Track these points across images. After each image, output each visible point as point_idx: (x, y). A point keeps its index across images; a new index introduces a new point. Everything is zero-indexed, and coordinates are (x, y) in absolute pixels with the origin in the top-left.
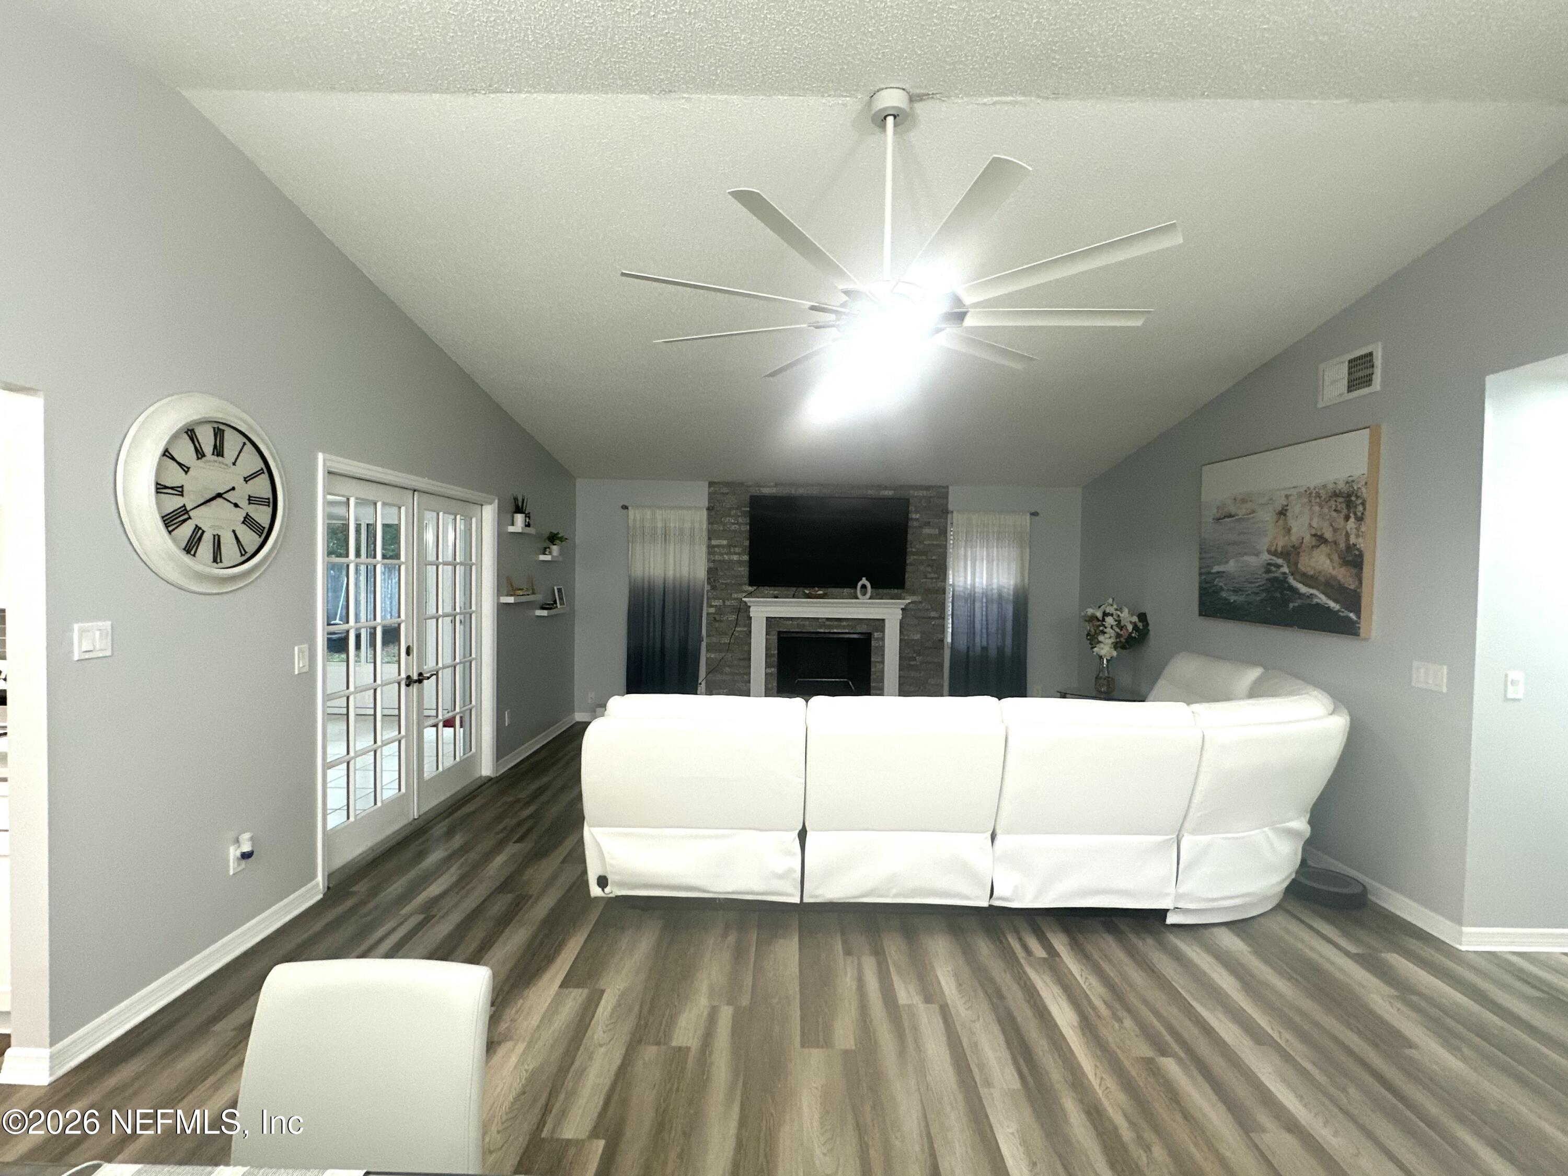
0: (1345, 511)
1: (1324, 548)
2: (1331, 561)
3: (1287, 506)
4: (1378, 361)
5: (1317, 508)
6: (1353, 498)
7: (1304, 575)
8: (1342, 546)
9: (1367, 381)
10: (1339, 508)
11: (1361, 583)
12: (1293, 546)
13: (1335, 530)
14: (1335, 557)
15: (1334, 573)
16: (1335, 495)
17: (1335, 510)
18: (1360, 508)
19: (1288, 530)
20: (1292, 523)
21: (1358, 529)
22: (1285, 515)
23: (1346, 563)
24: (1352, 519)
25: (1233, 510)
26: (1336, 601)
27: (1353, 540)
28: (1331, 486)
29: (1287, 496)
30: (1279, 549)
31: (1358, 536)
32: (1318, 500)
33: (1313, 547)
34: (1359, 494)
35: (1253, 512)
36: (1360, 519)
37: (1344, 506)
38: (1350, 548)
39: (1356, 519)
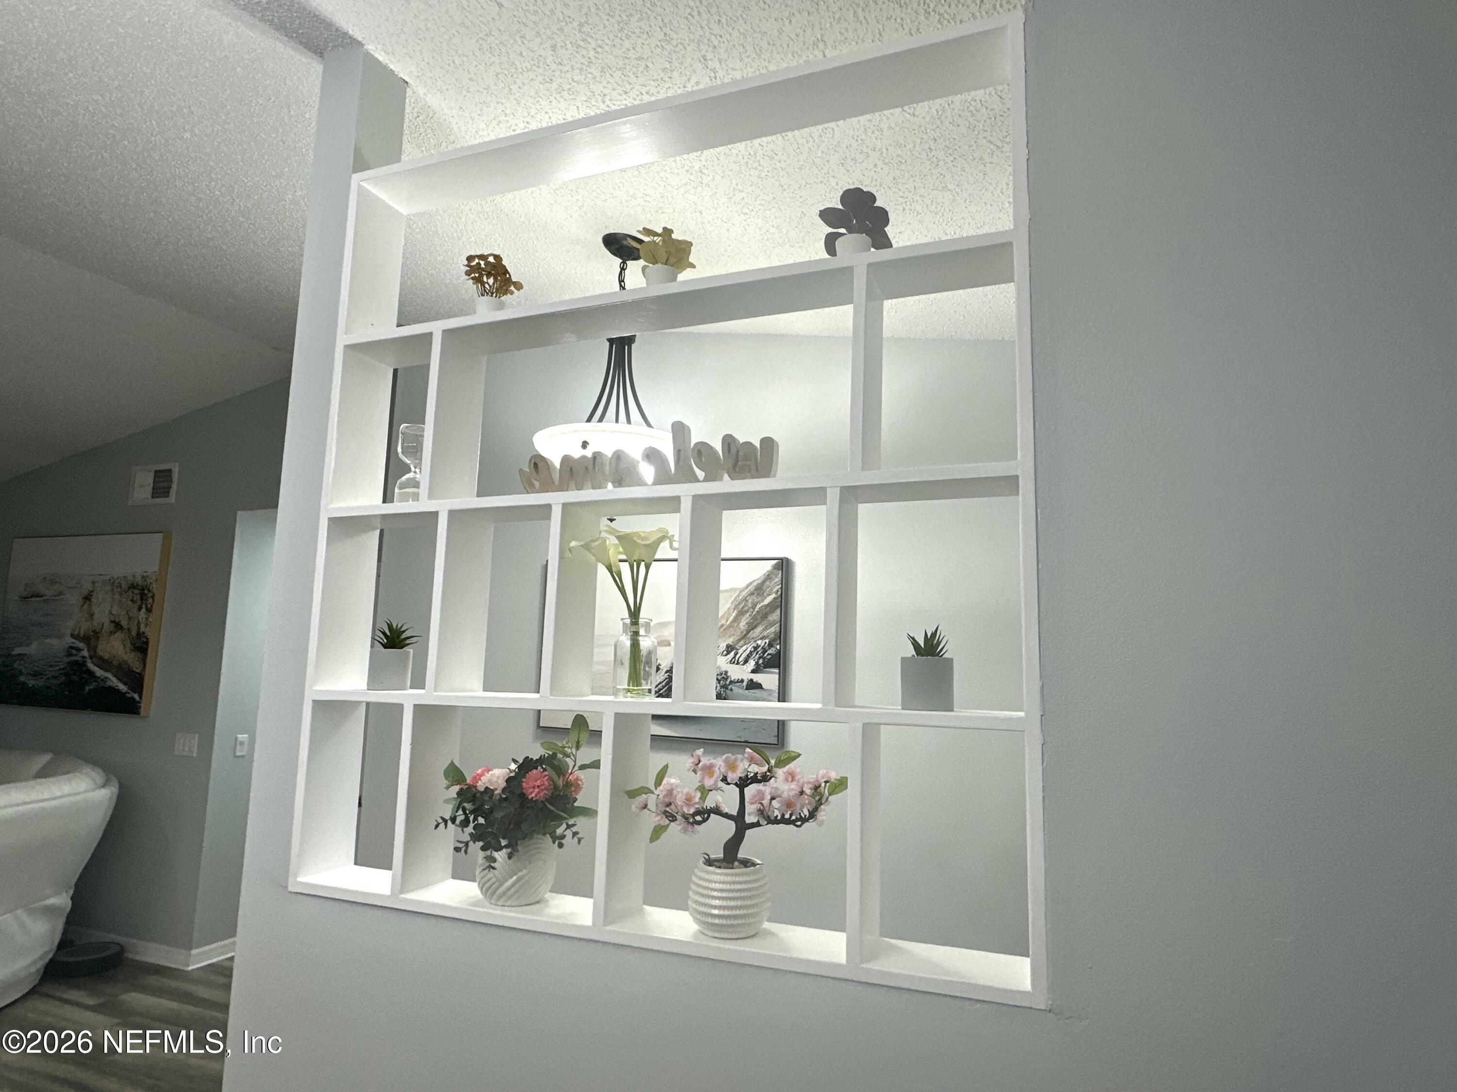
0: (139, 602)
1: (119, 635)
2: (124, 646)
3: (92, 592)
4: (175, 477)
5: (117, 597)
6: (146, 592)
7: (101, 658)
8: (134, 633)
9: (166, 493)
10: (135, 599)
11: (145, 666)
12: (94, 631)
13: (130, 619)
14: (128, 644)
15: (126, 658)
16: (133, 586)
17: (132, 600)
18: (151, 601)
19: (92, 615)
20: (96, 610)
21: (147, 619)
22: (90, 600)
23: (135, 649)
24: (144, 610)
25: (41, 589)
26: (125, 684)
27: (142, 629)
28: (130, 578)
29: (93, 583)
30: (82, 633)
31: (146, 625)
32: (119, 590)
33: (111, 632)
34: (151, 588)
35: (61, 594)
36: (149, 610)
37: (138, 597)
38: (140, 635)
39: (146, 610)
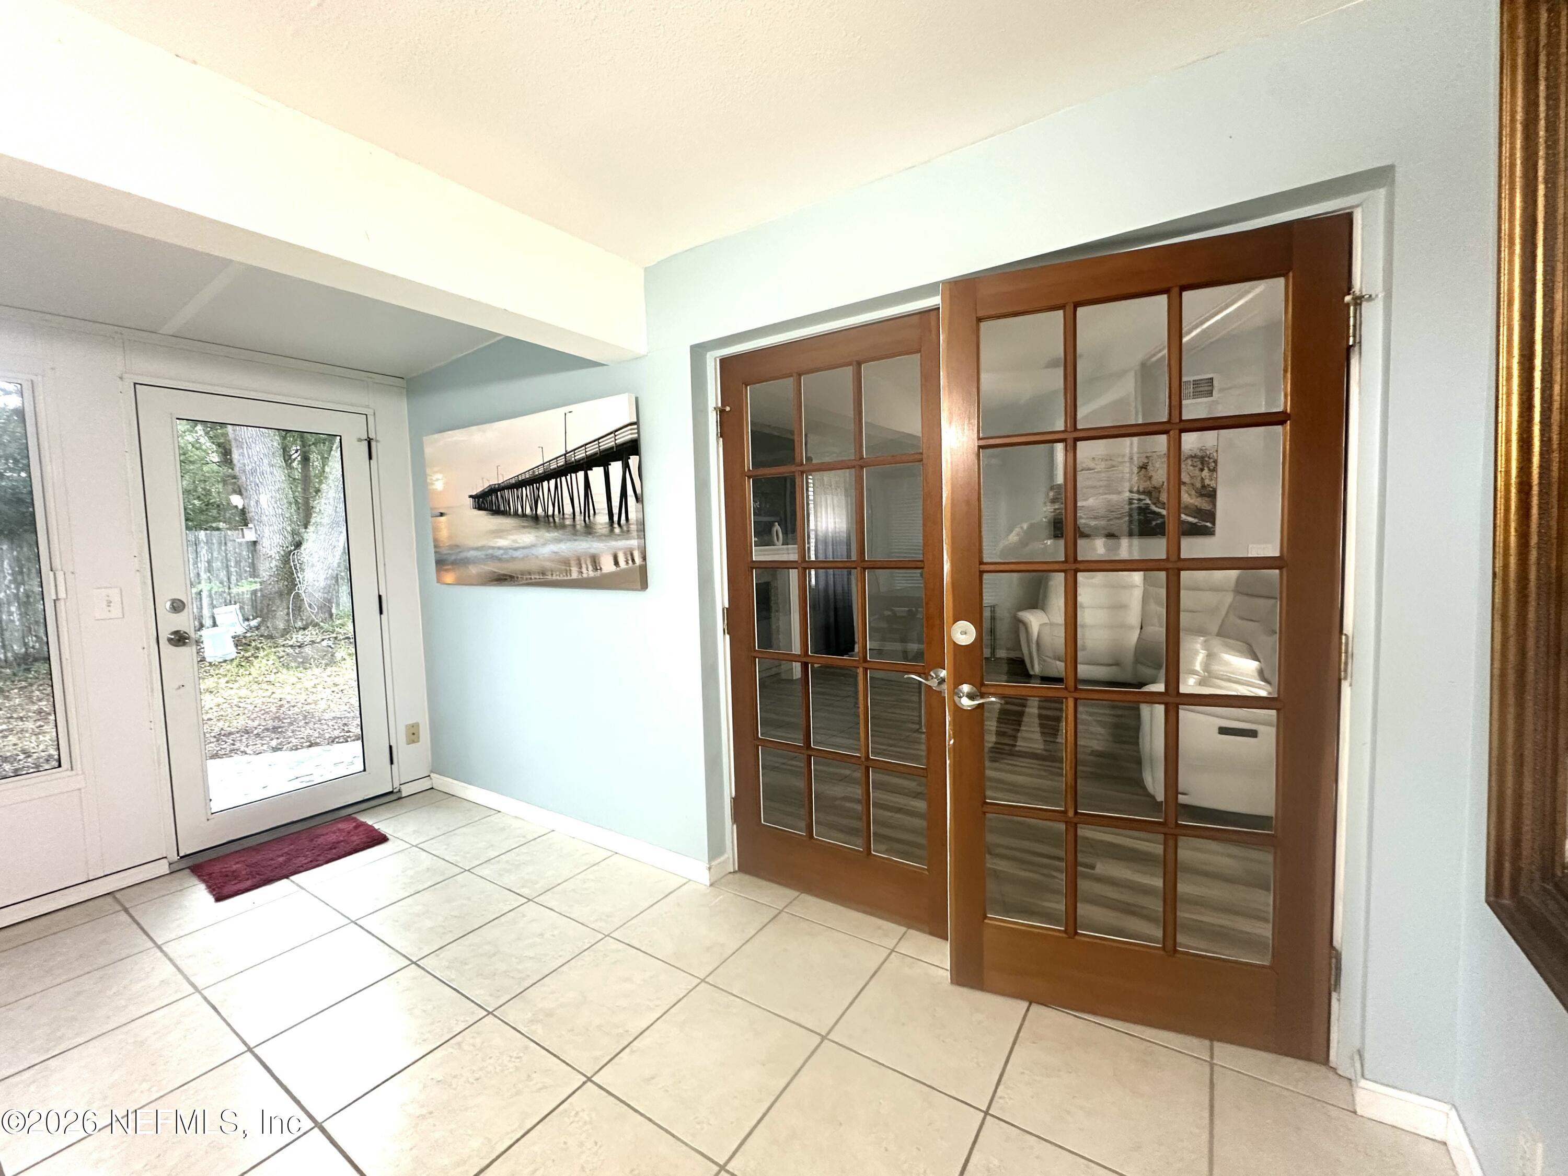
0: (1200, 466)
2: (1189, 495)
6: (1207, 459)
8: (1199, 485)
11: (1214, 505)
12: (1155, 488)
13: (1192, 477)
14: (1193, 492)
16: (1195, 456)
18: (1213, 464)
19: (1150, 478)
22: (1146, 468)
23: (1202, 495)
24: (1206, 470)
25: (1092, 465)
26: (1195, 517)
27: (1207, 482)
29: (1147, 457)
30: (1141, 489)
31: (1211, 480)
34: (1211, 456)
35: (1114, 466)
36: (1214, 470)
37: (1199, 463)
38: (1204, 487)
39: (1209, 470)
